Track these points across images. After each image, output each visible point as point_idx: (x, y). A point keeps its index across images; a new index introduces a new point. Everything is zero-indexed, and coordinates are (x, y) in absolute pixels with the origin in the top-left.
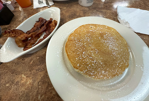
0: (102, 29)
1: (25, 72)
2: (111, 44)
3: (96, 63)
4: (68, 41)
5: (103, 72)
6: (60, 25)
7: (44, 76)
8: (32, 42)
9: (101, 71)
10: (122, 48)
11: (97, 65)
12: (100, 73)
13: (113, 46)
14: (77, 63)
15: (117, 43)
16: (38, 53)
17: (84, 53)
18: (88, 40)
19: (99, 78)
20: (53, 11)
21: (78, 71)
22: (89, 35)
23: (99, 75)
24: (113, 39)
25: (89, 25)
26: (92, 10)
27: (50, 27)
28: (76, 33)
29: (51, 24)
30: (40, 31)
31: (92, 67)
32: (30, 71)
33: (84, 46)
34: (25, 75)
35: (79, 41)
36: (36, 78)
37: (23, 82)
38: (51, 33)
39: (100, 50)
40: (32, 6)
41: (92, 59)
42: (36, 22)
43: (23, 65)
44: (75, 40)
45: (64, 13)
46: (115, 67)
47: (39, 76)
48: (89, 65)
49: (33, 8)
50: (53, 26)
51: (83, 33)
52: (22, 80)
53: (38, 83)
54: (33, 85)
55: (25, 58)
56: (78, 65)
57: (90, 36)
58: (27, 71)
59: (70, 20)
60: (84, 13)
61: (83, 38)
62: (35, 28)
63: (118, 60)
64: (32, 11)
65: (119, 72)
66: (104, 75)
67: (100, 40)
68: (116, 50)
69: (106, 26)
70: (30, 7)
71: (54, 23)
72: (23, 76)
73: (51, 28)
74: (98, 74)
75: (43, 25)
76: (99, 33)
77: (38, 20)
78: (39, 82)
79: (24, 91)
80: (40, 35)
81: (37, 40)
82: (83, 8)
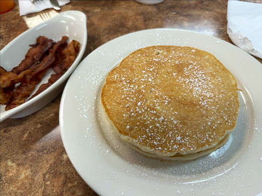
0: (181, 55)
1: (14, 156)
2: (199, 86)
3: (163, 121)
4: (107, 83)
5: (179, 138)
6: (88, 51)
7: (55, 163)
8: (24, 91)
9: (175, 136)
10: (222, 93)
11: (167, 125)
12: (172, 141)
13: (203, 89)
14: (125, 124)
15: (212, 83)
16: (37, 117)
17: (139, 104)
18: (150, 80)
19: (171, 151)
20: (69, 21)
21: (129, 139)
22: (151, 70)
23: (170, 145)
24: (203, 75)
25: (154, 47)
26: (166, 12)
27: (63, 56)
28: (123, 68)
29: (65, 51)
30: (41, 68)
31: (156, 130)
32: (24, 153)
33: (140, 90)
34: (13, 162)
35: (131, 83)
36: (37, 166)
37: (10, 175)
38: (66, 70)
39: (173, 98)
40: (15, 8)
41: (155, 115)
42: (30, 47)
43: (8, 142)
44: (121, 81)
45: (96, 22)
46: (205, 129)
47: (45, 162)
48: (151, 127)
49: (19, 15)
50: (71, 55)
51: (140, 67)
52: (8, 171)
53: (44, 175)
54: (33, 179)
55: (9, 128)
56: (128, 127)
57: (153, 71)
58: (17, 153)
59: (110, 40)
60: (145, 21)
61: (138, 76)
62: (29, 61)
63: (211, 116)
64: (17, 21)
65: (212, 138)
66: (180, 144)
67: (174, 80)
68: (208, 96)
69: (193, 49)
70: (11, 12)
71: (72, 47)
72: (10, 163)
73: (67, 59)
74: (169, 143)
75: (47, 53)
76: (175, 63)
77: (34, 42)
78: (46, 174)
79: (16, 193)
80: (40, 76)
81: (34, 88)
82: (143, 8)
